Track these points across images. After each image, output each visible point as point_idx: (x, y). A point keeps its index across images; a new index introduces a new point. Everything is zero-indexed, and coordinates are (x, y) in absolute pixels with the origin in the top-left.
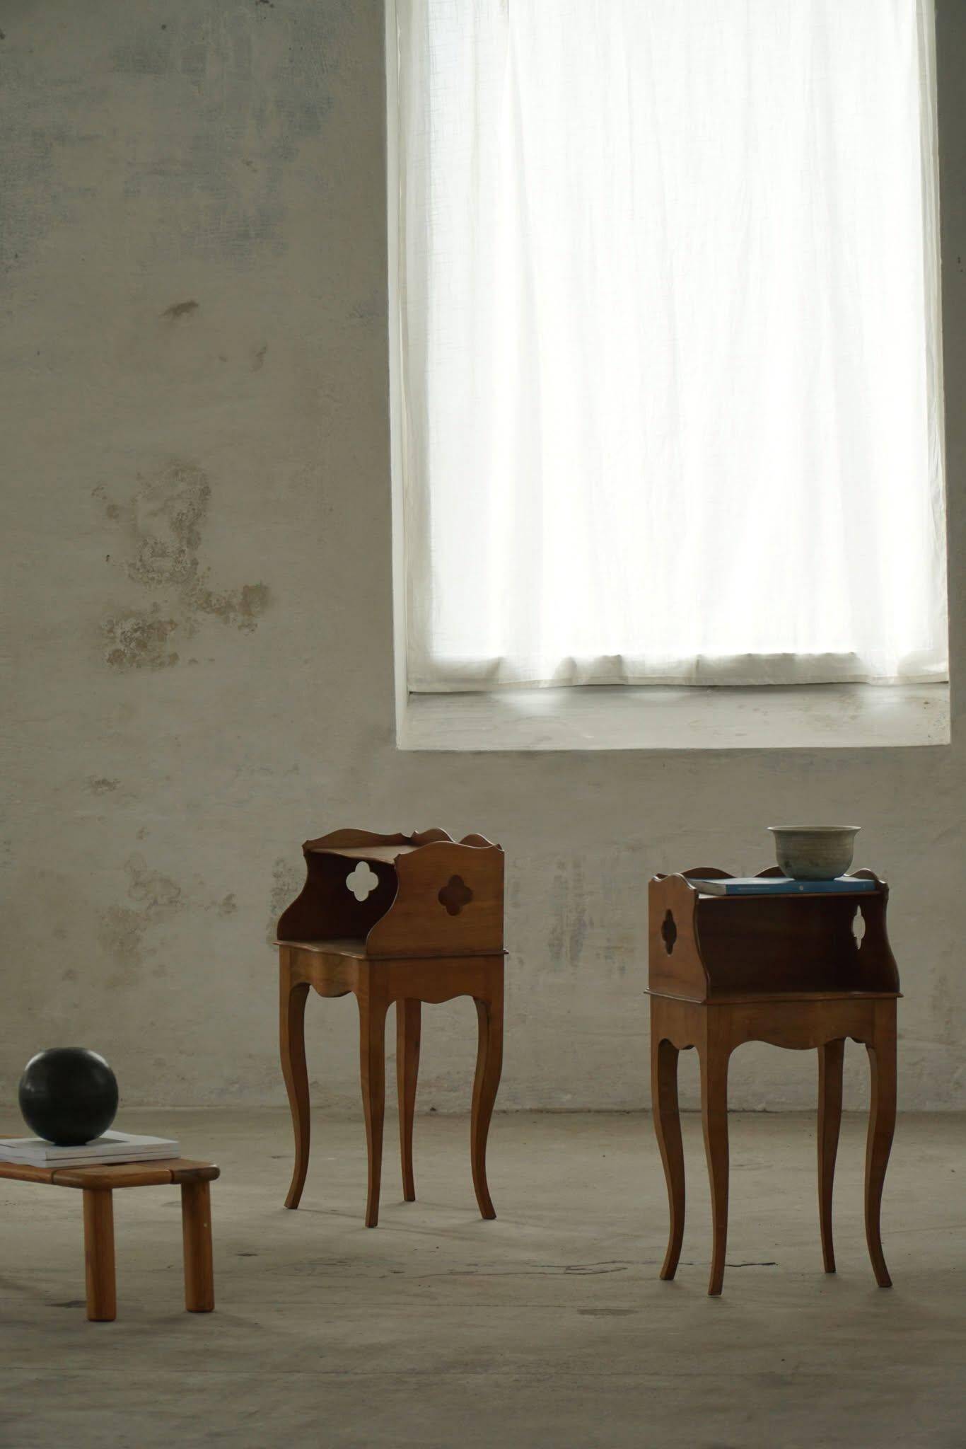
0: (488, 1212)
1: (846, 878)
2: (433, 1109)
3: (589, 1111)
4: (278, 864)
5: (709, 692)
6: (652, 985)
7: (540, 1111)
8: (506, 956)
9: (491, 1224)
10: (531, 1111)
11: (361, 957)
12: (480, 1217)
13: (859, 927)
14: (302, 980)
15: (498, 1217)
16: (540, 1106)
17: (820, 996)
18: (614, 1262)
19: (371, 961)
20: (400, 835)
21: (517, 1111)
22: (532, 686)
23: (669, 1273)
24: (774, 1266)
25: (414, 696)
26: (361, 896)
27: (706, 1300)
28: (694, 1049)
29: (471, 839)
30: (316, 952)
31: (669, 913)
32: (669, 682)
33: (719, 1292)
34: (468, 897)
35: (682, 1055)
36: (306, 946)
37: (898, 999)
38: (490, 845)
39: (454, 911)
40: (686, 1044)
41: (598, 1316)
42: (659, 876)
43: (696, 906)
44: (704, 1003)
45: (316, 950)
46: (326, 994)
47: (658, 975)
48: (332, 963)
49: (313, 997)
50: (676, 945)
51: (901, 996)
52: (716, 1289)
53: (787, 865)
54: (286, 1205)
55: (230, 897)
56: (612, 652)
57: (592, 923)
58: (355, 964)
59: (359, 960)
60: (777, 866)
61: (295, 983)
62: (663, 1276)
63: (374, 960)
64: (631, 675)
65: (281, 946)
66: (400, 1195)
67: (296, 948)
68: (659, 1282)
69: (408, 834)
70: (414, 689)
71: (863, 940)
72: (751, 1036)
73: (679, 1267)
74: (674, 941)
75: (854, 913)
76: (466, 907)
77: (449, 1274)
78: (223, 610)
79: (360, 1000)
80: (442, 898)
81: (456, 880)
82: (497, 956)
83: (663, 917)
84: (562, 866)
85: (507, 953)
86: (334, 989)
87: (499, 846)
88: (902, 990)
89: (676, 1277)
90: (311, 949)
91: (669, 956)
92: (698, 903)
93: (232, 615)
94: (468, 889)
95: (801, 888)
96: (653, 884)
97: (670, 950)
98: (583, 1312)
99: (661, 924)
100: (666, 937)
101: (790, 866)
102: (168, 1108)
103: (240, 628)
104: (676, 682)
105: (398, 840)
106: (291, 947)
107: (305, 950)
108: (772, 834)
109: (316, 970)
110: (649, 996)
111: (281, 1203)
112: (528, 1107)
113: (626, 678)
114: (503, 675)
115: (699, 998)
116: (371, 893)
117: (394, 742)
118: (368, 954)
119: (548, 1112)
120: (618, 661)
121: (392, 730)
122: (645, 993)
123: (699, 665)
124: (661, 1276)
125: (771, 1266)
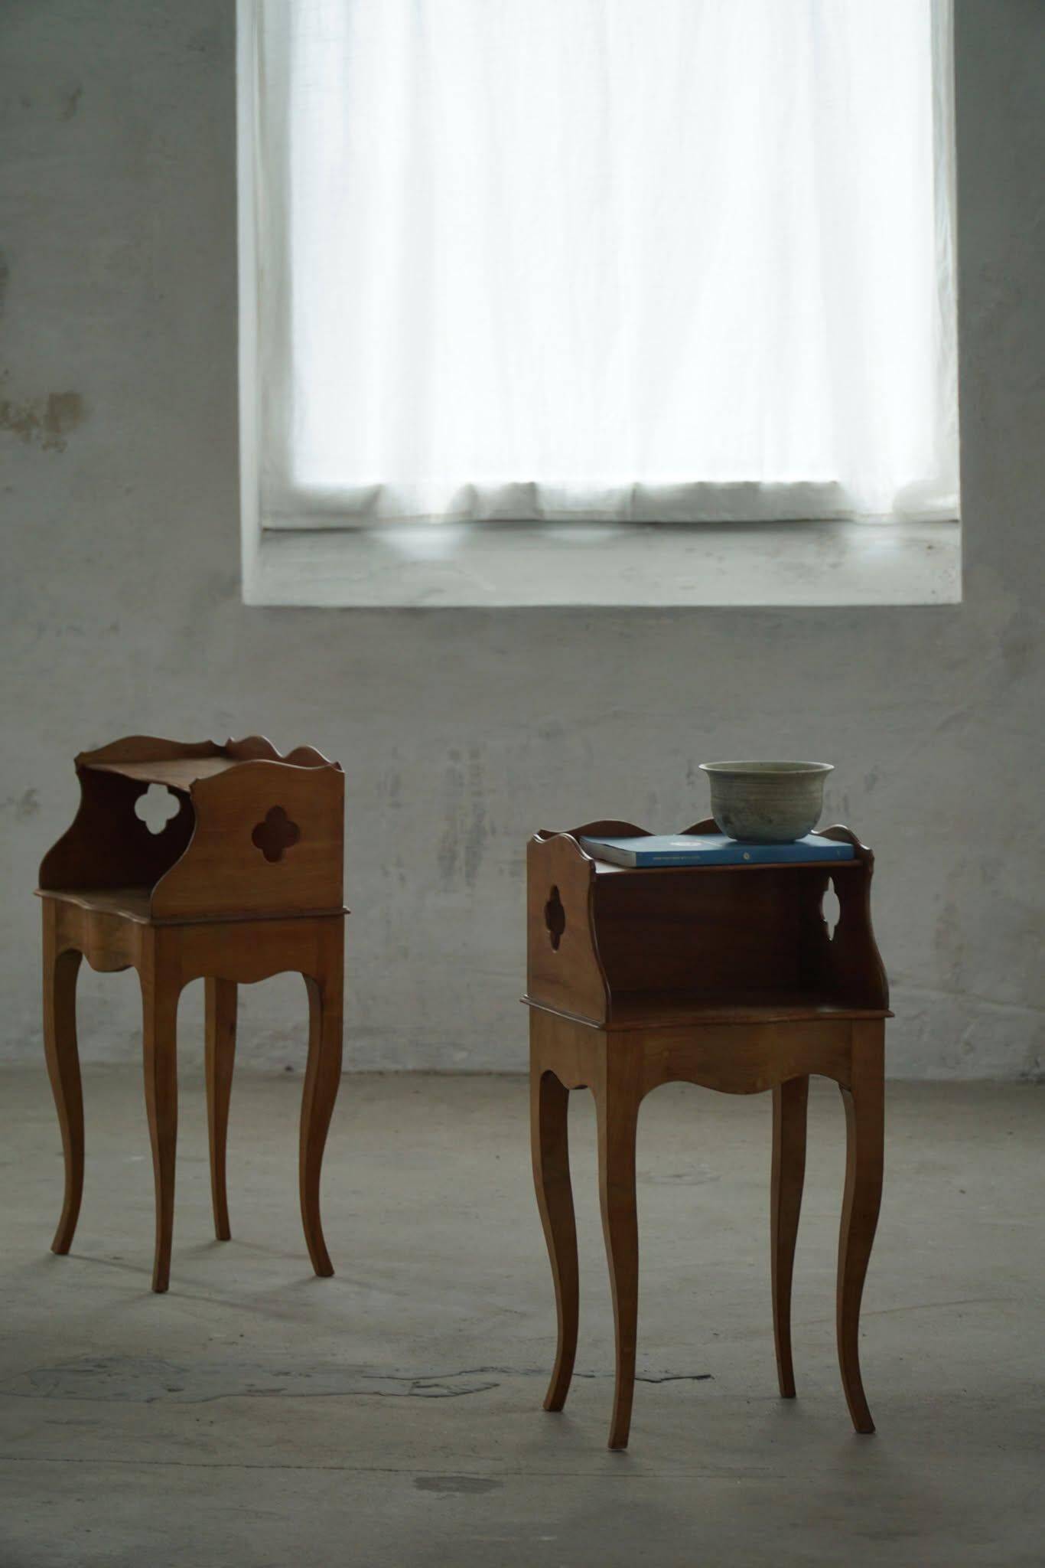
0: (323, 1268)
1: (814, 840)
2: (289, 1069)
3: (489, 1074)
5: (648, 530)
6: (530, 991)
7: (427, 1073)
8: (346, 916)
9: (328, 1284)
10: (415, 1073)
11: (144, 921)
12: (312, 1273)
13: (831, 908)
14: (71, 945)
15: (336, 1272)
16: (427, 1066)
17: (770, 1015)
18: (483, 1370)
19: (156, 927)
20: (210, 744)
21: (396, 1073)
22: (419, 521)
23: (556, 1403)
24: (709, 1380)
25: (270, 534)
26: (156, 825)
27: (604, 1458)
28: (588, 1091)
29: (302, 755)
30: (87, 910)
31: (555, 891)
32: (596, 518)
33: (625, 1443)
34: (293, 835)
35: (574, 1097)
36: (74, 900)
37: (887, 1020)
38: (324, 762)
39: (273, 856)
40: (578, 1083)
41: (443, 1494)
42: (543, 834)
43: (591, 883)
44: (603, 1028)
45: (87, 907)
46: (102, 967)
47: (540, 977)
48: (109, 926)
49: (86, 971)
50: (563, 937)
51: (891, 1015)
52: (619, 1441)
53: (726, 820)
54: (53, 1249)
55: (31, 792)
56: (524, 478)
57: (494, 831)
58: (136, 930)
59: (143, 926)
60: (712, 818)
61: (63, 948)
62: (548, 1408)
63: (163, 925)
64: (548, 507)
65: (44, 898)
66: (208, 1230)
67: (63, 902)
68: (541, 1414)
69: (221, 742)
70: (269, 523)
71: (837, 928)
72: (671, 1074)
73: (574, 1380)
74: (562, 932)
75: (825, 888)
76: (288, 851)
77: (245, 1395)
78: (23, 426)
79: (143, 979)
80: (260, 836)
81: (277, 813)
82: (333, 917)
83: (546, 896)
84: (455, 756)
85: (348, 912)
86: (111, 962)
87: (338, 765)
88: (893, 1006)
89: (568, 1406)
90: (80, 905)
91: (555, 952)
92: (595, 879)
93: (34, 432)
94: (294, 825)
95: (746, 857)
96: (532, 846)
97: (556, 945)
98: (423, 1483)
99: (544, 904)
100: (550, 925)
101: (731, 823)
103: (45, 447)
104: (605, 518)
105: (208, 751)
106: (56, 900)
107: (76, 906)
108: (706, 775)
109: (87, 935)
110: (528, 1007)
111: (46, 1244)
112: (410, 1066)
113: (540, 512)
114: (384, 506)
115: (594, 1020)
116: (170, 822)
117: (240, 595)
118: (152, 917)
119: (437, 1073)
120: (531, 489)
121: (236, 581)
122: (522, 1001)
123: (636, 496)
124: (544, 1406)
125: (704, 1380)
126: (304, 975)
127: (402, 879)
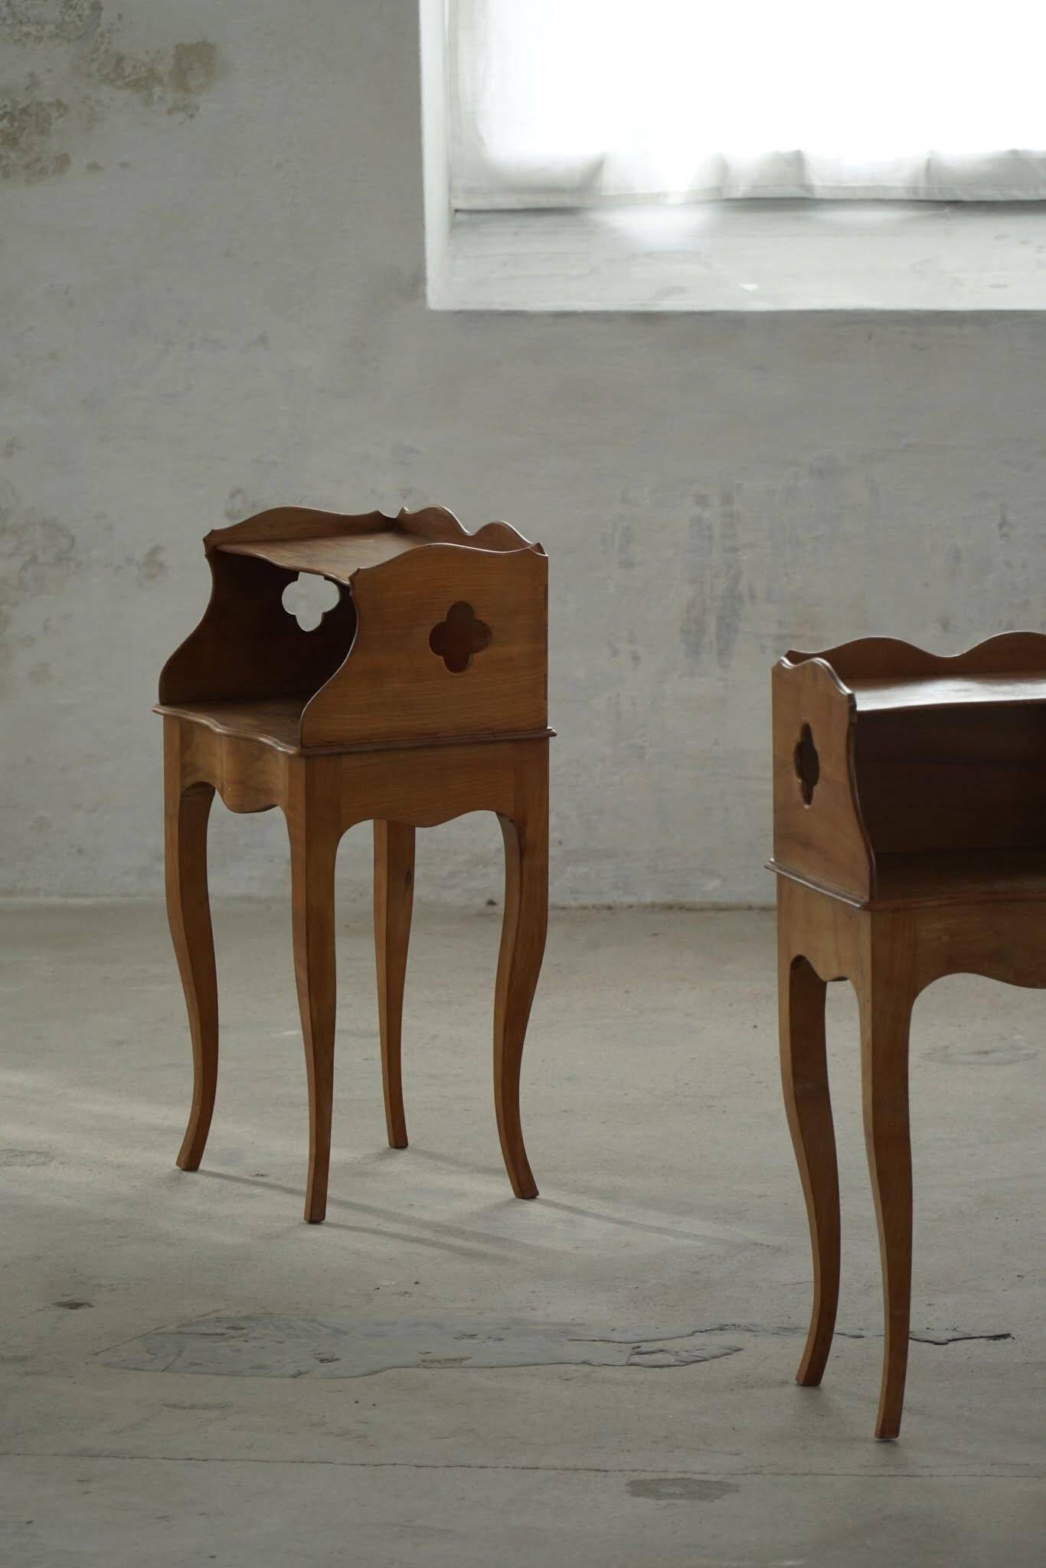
0: (526, 1188)
2: (486, 903)
4: (233, 496)
5: (947, 210)
6: (779, 854)
7: (670, 907)
8: (552, 740)
9: (530, 1207)
10: (653, 907)
11: (292, 751)
12: (512, 1194)
14: (200, 777)
15: (541, 1196)
16: (668, 899)
18: (722, 1329)
19: (307, 757)
20: (377, 515)
21: (631, 907)
22: (655, 200)
23: (812, 1375)
24: (1009, 1340)
25: (462, 217)
26: (309, 620)
27: (870, 1451)
28: (849, 983)
29: (495, 534)
30: (220, 734)
31: (806, 731)
32: (881, 196)
33: (896, 1432)
34: (481, 638)
35: (833, 990)
36: (204, 720)
38: (522, 543)
39: (457, 663)
40: (836, 973)
41: (663, 1503)
42: (793, 656)
43: (851, 724)
44: (866, 907)
45: (219, 729)
46: (240, 805)
47: (789, 837)
48: (249, 755)
49: (219, 811)
50: (818, 790)
52: (889, 1429)
54: (178, 1164)
55: (156, 551)
56: (788, 147)
58: (282, 761)
59: (290, 756)
61: (190, 781)
62: (801, 1383)
63: (315, 755)
64: (820, 179)
65: (166, 716)
66: (377, 1135)
67: (188, 721)
68: (793, 1390)
69: (392, 513)
70: (461, 204)
72: (953, 964)
73: (837, 1343)
74: (815, 783)
76: (477, 658)
77: (417, 1366)
78: (144, 83)
79: (290, 821)
80: (440, 639)
81: (461, 611)
82: (536, 739)
83: (797, 736)
84: (702, 501)
85: (554, 735)
86: (250, 800)
87: (539, 547)
89: (827, 1378)
90: (212, 726)
91: (807, 807)
92: (855, 720)
93: (157, 91)
94: (483, 625)
96: (778, 671)
97: (808, 798)
98: (639, 1488)
99: (793, 746)
100: (801, 771)
102: (55, 900)
103: (170, 112)
104: (893, 196)
105: (375, 525)
106: (180, 719)
107: (207, 728)
109: (220, 765)
110: (774, 876)
111: (169, 1158)
112: (648, 899)
113: (808, 188)
114: (610, 180)
115: (855, 896)
116: (327, 616)
117: (424, 296)
118: (302, 745)
119: (682, 908)
120: (798, 160)
121: (418, 280)
122: (766, 867)
123: (931, 169)
124: (797, 1379)
125: (1002, 1341)
126: (499, 815)
127: (636, 658)
